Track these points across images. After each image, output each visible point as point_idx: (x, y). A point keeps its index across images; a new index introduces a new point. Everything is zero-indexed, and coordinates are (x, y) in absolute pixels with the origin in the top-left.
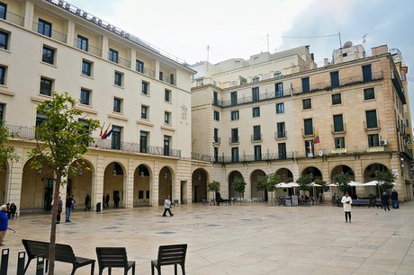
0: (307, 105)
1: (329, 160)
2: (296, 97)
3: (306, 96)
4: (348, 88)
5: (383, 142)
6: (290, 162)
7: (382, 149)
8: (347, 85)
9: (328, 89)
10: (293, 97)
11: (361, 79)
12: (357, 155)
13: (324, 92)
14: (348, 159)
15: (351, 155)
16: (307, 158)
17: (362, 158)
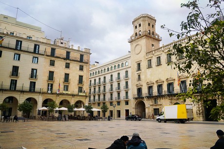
0: (52, 63)
1: (60, 96)
2: (47, 57)
3: (53, 59)
4: (74, 62)
5: (84, 91)
6: (37, 94)
7: (85, 94)
8: (73, 60)
9: (64, 59)
10: (45, 57)
11: (79, 60)
12: (73, 95)
13: (62, 60)
14: (69, 97)
15: (70, 95)
16: (47, 93)
17: (75, 97)
